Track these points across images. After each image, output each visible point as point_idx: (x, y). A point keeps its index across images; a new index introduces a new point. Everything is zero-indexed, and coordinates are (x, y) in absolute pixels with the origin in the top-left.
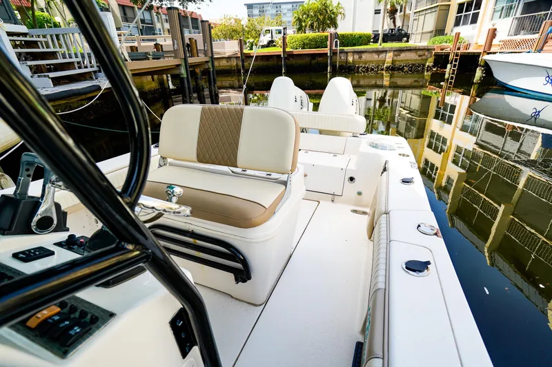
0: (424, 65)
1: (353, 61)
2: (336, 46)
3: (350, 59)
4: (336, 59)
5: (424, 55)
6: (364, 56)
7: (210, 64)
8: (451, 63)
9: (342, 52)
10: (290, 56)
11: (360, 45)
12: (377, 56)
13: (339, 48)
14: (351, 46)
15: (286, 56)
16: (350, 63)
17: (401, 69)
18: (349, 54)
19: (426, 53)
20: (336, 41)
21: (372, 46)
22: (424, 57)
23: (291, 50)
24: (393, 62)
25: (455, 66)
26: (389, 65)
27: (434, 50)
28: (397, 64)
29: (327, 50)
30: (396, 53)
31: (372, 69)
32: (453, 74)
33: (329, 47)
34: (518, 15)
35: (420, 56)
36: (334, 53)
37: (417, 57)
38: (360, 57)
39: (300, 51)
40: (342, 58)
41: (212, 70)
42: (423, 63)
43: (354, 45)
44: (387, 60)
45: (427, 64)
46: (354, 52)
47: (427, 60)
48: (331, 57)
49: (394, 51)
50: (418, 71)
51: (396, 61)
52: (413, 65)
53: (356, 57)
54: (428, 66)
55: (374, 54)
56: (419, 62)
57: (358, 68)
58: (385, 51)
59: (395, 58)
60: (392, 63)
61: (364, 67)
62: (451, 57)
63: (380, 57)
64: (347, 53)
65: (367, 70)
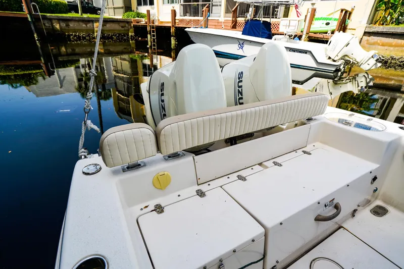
0: (128, 35)
1: (60, 28)
2: (36, 10)
3: (57, 26)
4: (41, 25)
5: (125, 26)
6: (72, 25)
8: (150, 34)
9: (44, 18)
11: (59, 13)
12: (84, 25)
13: (40, 14)
16: (58, 30)
17: (110, 38)
18: (53, 21)
19: (127, 25)
20: (33, 5)
22: (126, 28)
24: (102, 31)
25: (154, 36)
27: (132, 22)
28: (106, 33)
29: (25, 14)
31: (84, 38)
32: (154, 42)
33: (26, 10)
34: (182, 3)
35: (122, 27)
36: (36, 19)
37: (121, 28)
38: (68, 25)
40: (47, 25)
42: (126, 33)
44: (96, 29)
45: (130, 34)
46: (60, 20)
47: (128, 30)
48: (33, 22)
50: (125, 40)
51: (105, 30)
52: (119, 34)
53: (63, 25)
54: (131, 36)
55: (81, 23)
56: (123, 32)
57: (69, 36)
58: (91, 21)
61: (75, 36)
62: (148, 29)
63: (88, 25)
64: (50, 20)
65: (79, 38)
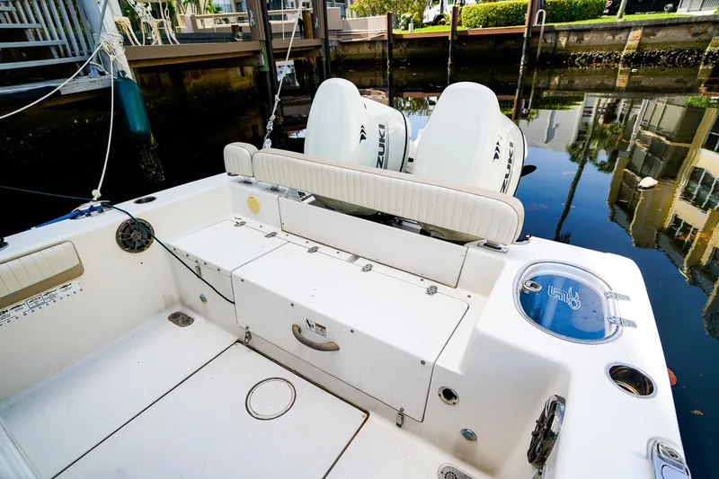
0: (701, 51)
1: (566, 45)
2: (540, 20)
3: (563, 41)
4: (537, 42)
5: (705, 32)
6: (587, 38)
7: (322, 51)
9: (549, 31)
10: (462, 38)
11: (584, 19)
12: (610, 37)
13: (543, 25)
14: (566, 21)
15: (456, 38)
16: (561, 49)
17: (653, 60)
18: (561, 34)
19: (710, 29)
21: (606, 20)
22: (704, 37)
23: (466, 29)
24: (640, 46)
26: (631, 52)
28: (648, 50)
29: (524, 29)
30: (648, 31)
31: (599, 60)
33: (527, 23)
35: (694, 35)
36: (535, 33)
37: (690, 37)
38: (580, 40)
39: (480, 30)
40: (549, 41)
41: (324, 59)
42: (700, 47)
43: (573, 19)
44: (629, 43)
45: (708, 49)
46: (571, 31)
47: (708, 41)
48: (528, 38)
49: (645, 27)
50: (687, 63)
51: (646, 44)
52: (680, 51)
53: (573, 39)
54: (710, 53)
55: (605, 34)
56: (692, 46)
57: (575, 57)
58: (627, 28)
59: (645, 40)
60: (638, 49)
61: (585, 56)
63: (617, 37)
64: (557, 32)
65: (590, 60)
